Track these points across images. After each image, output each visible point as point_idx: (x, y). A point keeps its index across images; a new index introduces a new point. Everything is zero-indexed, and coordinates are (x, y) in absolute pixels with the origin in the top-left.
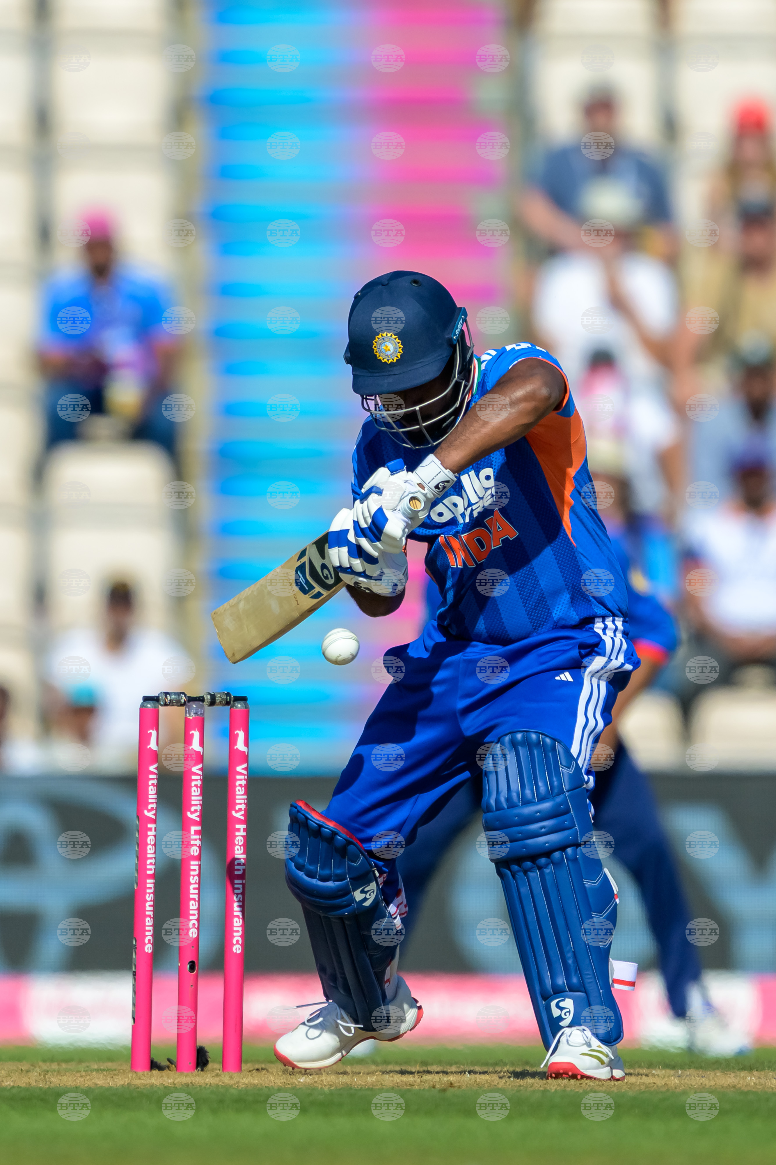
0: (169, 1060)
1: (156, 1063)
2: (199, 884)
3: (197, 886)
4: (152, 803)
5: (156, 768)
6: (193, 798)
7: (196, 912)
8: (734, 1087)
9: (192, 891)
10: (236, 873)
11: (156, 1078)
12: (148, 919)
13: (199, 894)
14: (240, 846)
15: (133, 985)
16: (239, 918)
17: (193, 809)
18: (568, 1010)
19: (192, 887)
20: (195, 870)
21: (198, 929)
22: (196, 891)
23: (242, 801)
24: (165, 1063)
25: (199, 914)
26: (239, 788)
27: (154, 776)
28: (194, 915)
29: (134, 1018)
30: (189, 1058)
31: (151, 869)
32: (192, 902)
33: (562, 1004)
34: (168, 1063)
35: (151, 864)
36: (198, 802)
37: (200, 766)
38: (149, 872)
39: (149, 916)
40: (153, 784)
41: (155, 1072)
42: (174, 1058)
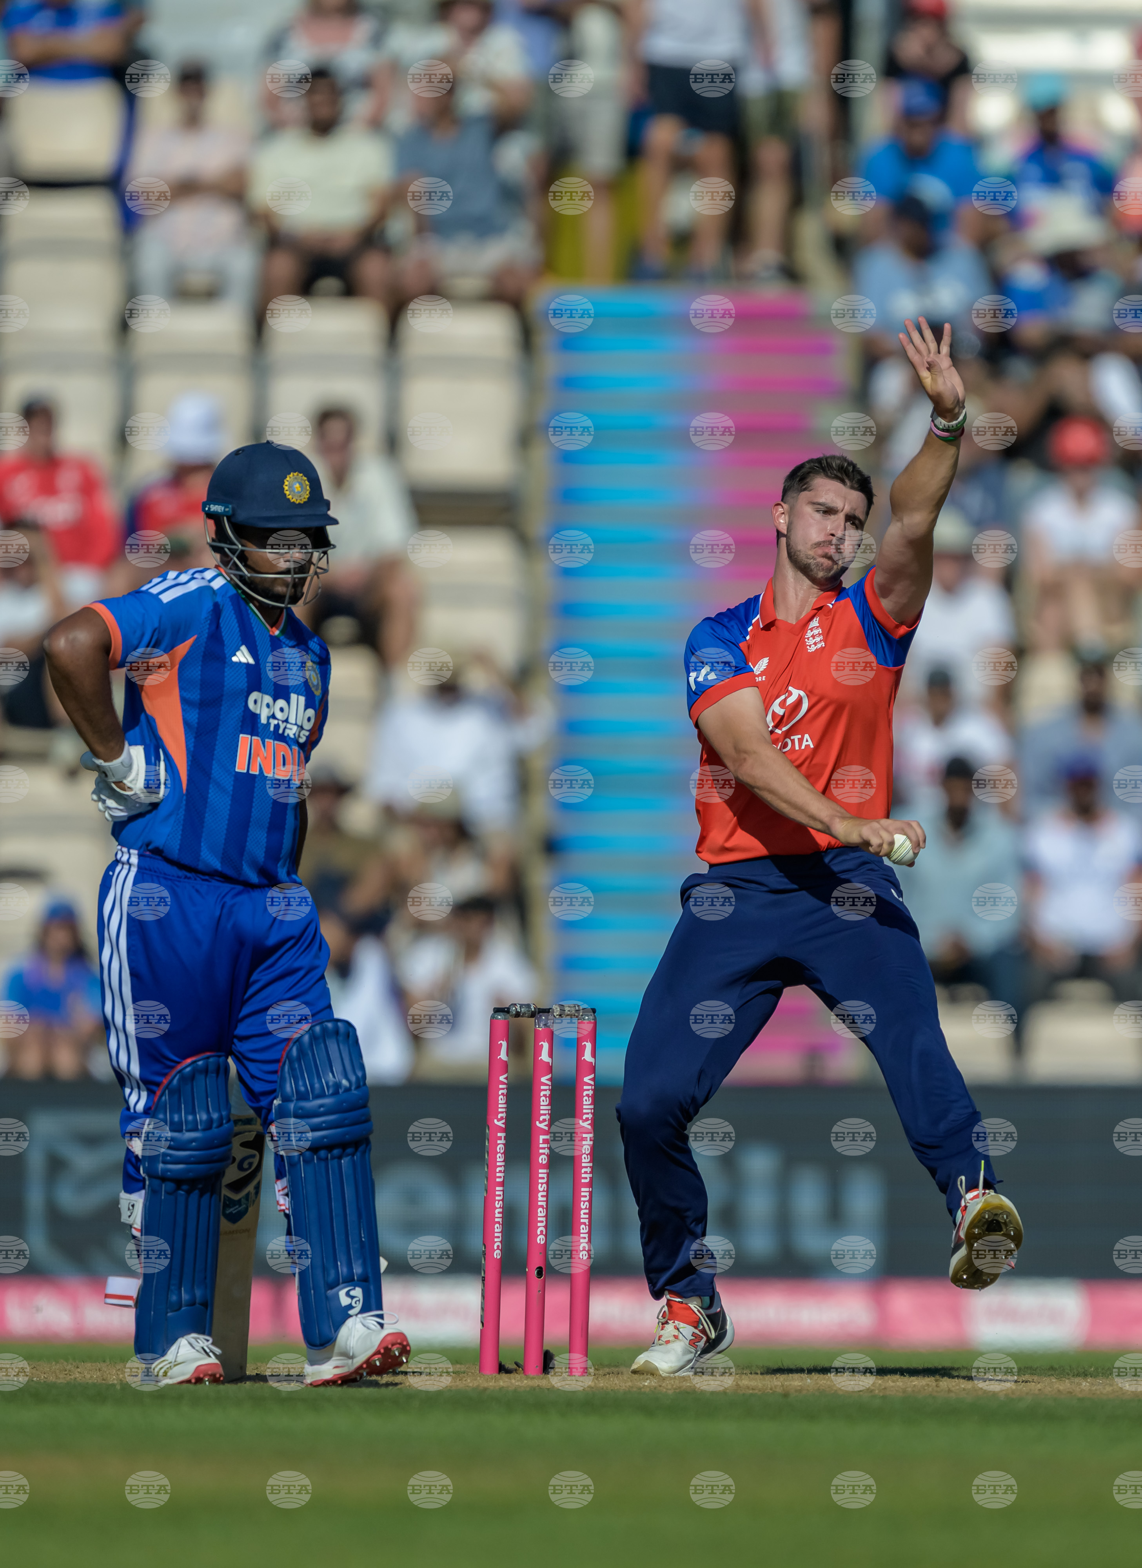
0: (516, 1364)
1: (504, 1366)
2: (547, 1191)
3: (545, 1194)
4: (502, 1112)
5: (506, 1078)
6: (542, 1108)
7: (544, 1219)
8: (1070, 1393)
9: (540, 1199)
10: (583, 1181)
11: (504, 1381)
12: (497, 1225)
13: (547, 1201)
14: (587, 1155)
15: (482, 1290)
16: (586, 1225)
17: (542, 1118)
18: (357, 1299)
19: (540, 1194)
20: (543, 1178)
21: (546, 1236)
22: (545, 1199)
23: (589, 1111)
24: (513, 1366)
25: (546, 1221)
26: (586, 1098)
27: (504, 1086)
28: (542, 1222)
29: (482, 1322)
30: (535, 1361)
31: (500, 1177)
32: (540, 1209)
33: (352, 1293)
34: (515, 1366)
35: (500, 1172)
36: (546, 1112)
37: (549, 1076)
38: (498, 1180)
39: (498, 1223)
40: (503, 1094)
41: (504, 1376)
42: (522, 1363)
